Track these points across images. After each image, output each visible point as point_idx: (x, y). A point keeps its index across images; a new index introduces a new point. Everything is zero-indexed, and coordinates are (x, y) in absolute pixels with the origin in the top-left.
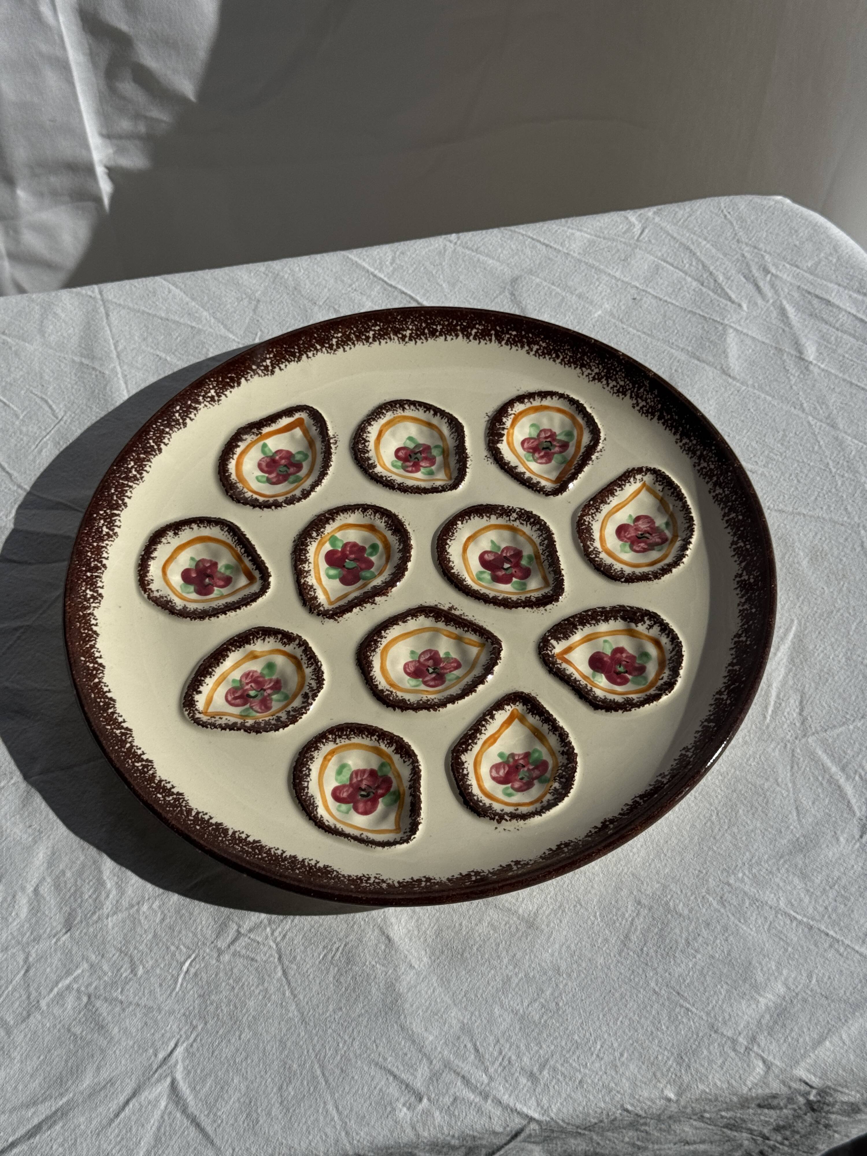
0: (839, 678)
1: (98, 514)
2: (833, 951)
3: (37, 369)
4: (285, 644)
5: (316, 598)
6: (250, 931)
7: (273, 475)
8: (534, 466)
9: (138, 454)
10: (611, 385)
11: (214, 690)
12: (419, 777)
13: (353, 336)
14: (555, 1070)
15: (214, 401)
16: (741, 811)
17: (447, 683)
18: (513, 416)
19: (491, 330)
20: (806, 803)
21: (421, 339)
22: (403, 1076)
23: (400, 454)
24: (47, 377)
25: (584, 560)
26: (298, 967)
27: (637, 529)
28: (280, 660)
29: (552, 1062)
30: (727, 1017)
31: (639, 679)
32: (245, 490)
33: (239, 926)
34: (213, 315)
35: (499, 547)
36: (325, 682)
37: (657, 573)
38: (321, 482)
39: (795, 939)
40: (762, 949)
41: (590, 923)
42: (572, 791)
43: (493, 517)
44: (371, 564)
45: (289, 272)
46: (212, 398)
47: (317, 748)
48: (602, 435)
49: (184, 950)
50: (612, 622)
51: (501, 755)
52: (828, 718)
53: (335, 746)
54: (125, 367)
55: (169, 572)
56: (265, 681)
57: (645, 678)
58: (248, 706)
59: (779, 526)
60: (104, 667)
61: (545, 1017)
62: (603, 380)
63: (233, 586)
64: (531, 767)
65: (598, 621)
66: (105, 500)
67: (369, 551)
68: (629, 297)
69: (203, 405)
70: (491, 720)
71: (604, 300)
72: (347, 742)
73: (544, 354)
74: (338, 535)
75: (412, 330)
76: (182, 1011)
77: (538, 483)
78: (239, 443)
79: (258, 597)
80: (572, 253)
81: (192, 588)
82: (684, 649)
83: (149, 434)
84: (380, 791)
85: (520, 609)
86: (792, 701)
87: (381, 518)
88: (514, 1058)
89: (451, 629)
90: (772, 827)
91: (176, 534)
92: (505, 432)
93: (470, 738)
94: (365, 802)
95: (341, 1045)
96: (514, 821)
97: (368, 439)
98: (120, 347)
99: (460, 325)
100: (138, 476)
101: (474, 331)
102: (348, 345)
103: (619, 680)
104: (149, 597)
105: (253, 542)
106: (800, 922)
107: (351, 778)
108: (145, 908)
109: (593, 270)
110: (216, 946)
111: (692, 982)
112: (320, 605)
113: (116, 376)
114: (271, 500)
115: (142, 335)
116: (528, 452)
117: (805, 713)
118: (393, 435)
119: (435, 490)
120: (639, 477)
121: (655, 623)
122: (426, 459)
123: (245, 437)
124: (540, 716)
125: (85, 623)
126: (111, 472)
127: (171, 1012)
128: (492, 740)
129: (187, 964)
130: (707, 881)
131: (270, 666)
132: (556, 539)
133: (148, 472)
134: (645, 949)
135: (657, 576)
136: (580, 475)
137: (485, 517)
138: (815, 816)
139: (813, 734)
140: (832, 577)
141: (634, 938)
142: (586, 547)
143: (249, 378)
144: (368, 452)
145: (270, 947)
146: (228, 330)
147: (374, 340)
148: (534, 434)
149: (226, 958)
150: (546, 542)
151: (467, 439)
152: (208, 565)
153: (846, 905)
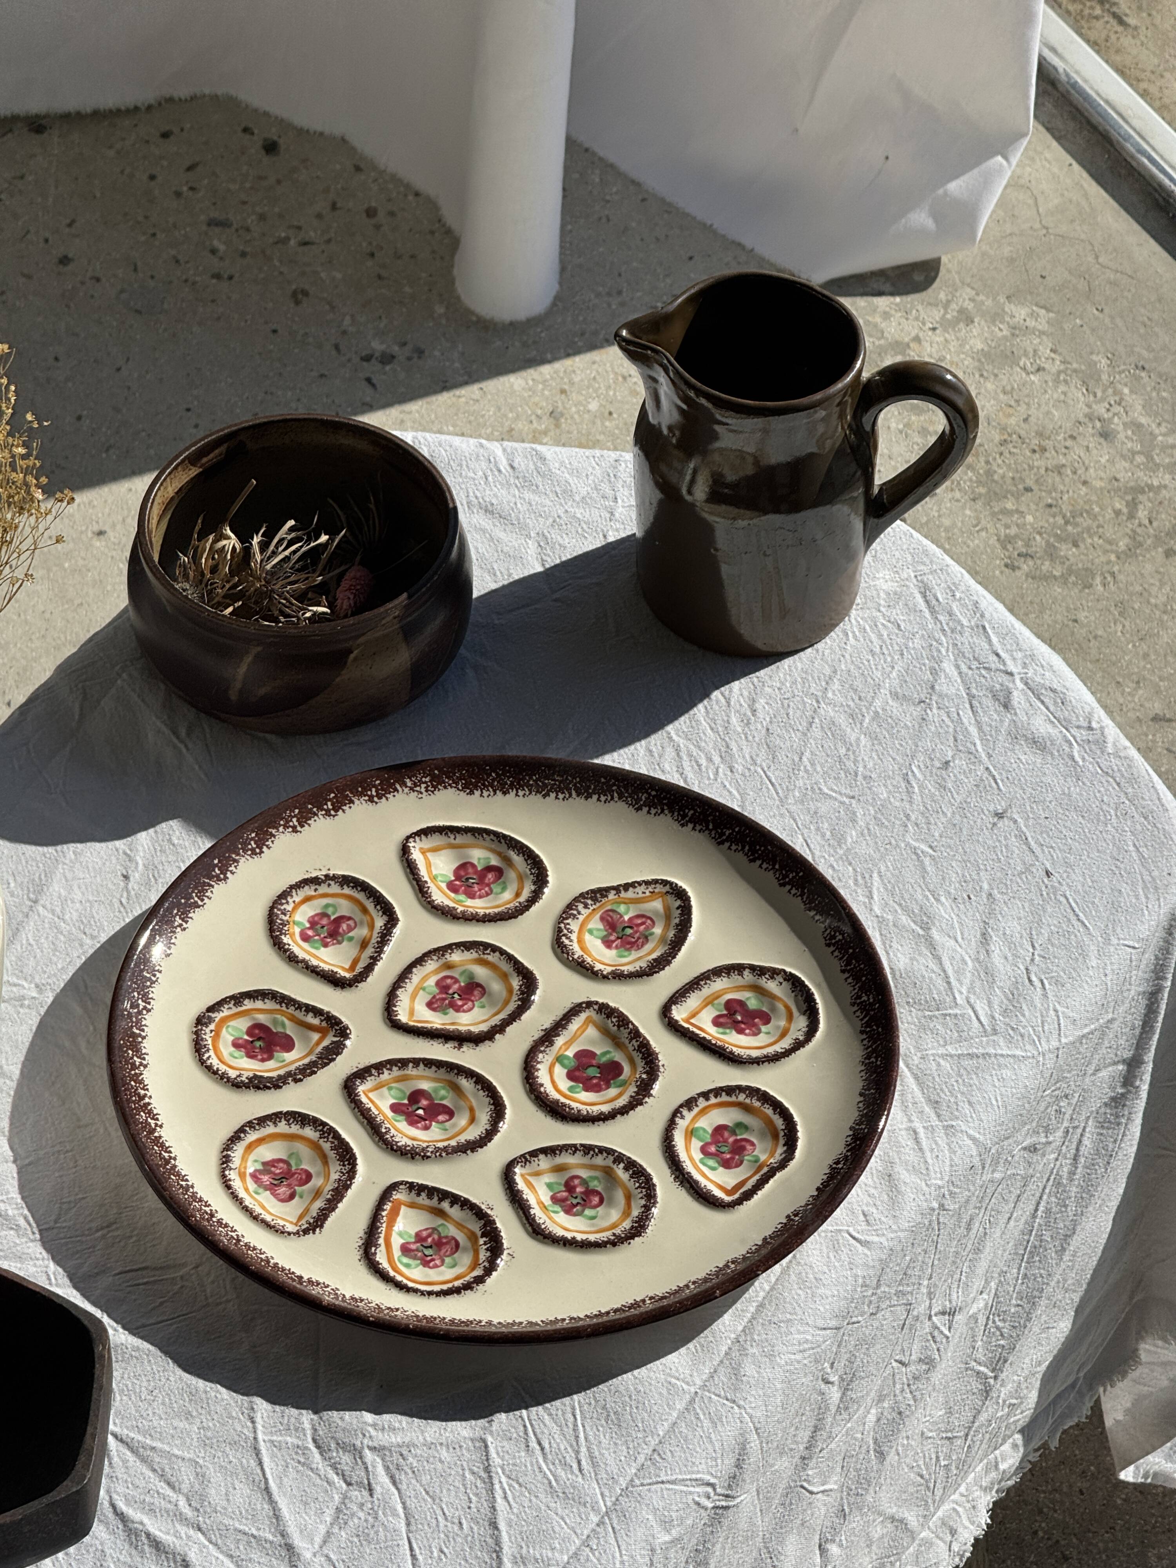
65: (298, 1070)
96: (313, 876)
119: (532, 1156)
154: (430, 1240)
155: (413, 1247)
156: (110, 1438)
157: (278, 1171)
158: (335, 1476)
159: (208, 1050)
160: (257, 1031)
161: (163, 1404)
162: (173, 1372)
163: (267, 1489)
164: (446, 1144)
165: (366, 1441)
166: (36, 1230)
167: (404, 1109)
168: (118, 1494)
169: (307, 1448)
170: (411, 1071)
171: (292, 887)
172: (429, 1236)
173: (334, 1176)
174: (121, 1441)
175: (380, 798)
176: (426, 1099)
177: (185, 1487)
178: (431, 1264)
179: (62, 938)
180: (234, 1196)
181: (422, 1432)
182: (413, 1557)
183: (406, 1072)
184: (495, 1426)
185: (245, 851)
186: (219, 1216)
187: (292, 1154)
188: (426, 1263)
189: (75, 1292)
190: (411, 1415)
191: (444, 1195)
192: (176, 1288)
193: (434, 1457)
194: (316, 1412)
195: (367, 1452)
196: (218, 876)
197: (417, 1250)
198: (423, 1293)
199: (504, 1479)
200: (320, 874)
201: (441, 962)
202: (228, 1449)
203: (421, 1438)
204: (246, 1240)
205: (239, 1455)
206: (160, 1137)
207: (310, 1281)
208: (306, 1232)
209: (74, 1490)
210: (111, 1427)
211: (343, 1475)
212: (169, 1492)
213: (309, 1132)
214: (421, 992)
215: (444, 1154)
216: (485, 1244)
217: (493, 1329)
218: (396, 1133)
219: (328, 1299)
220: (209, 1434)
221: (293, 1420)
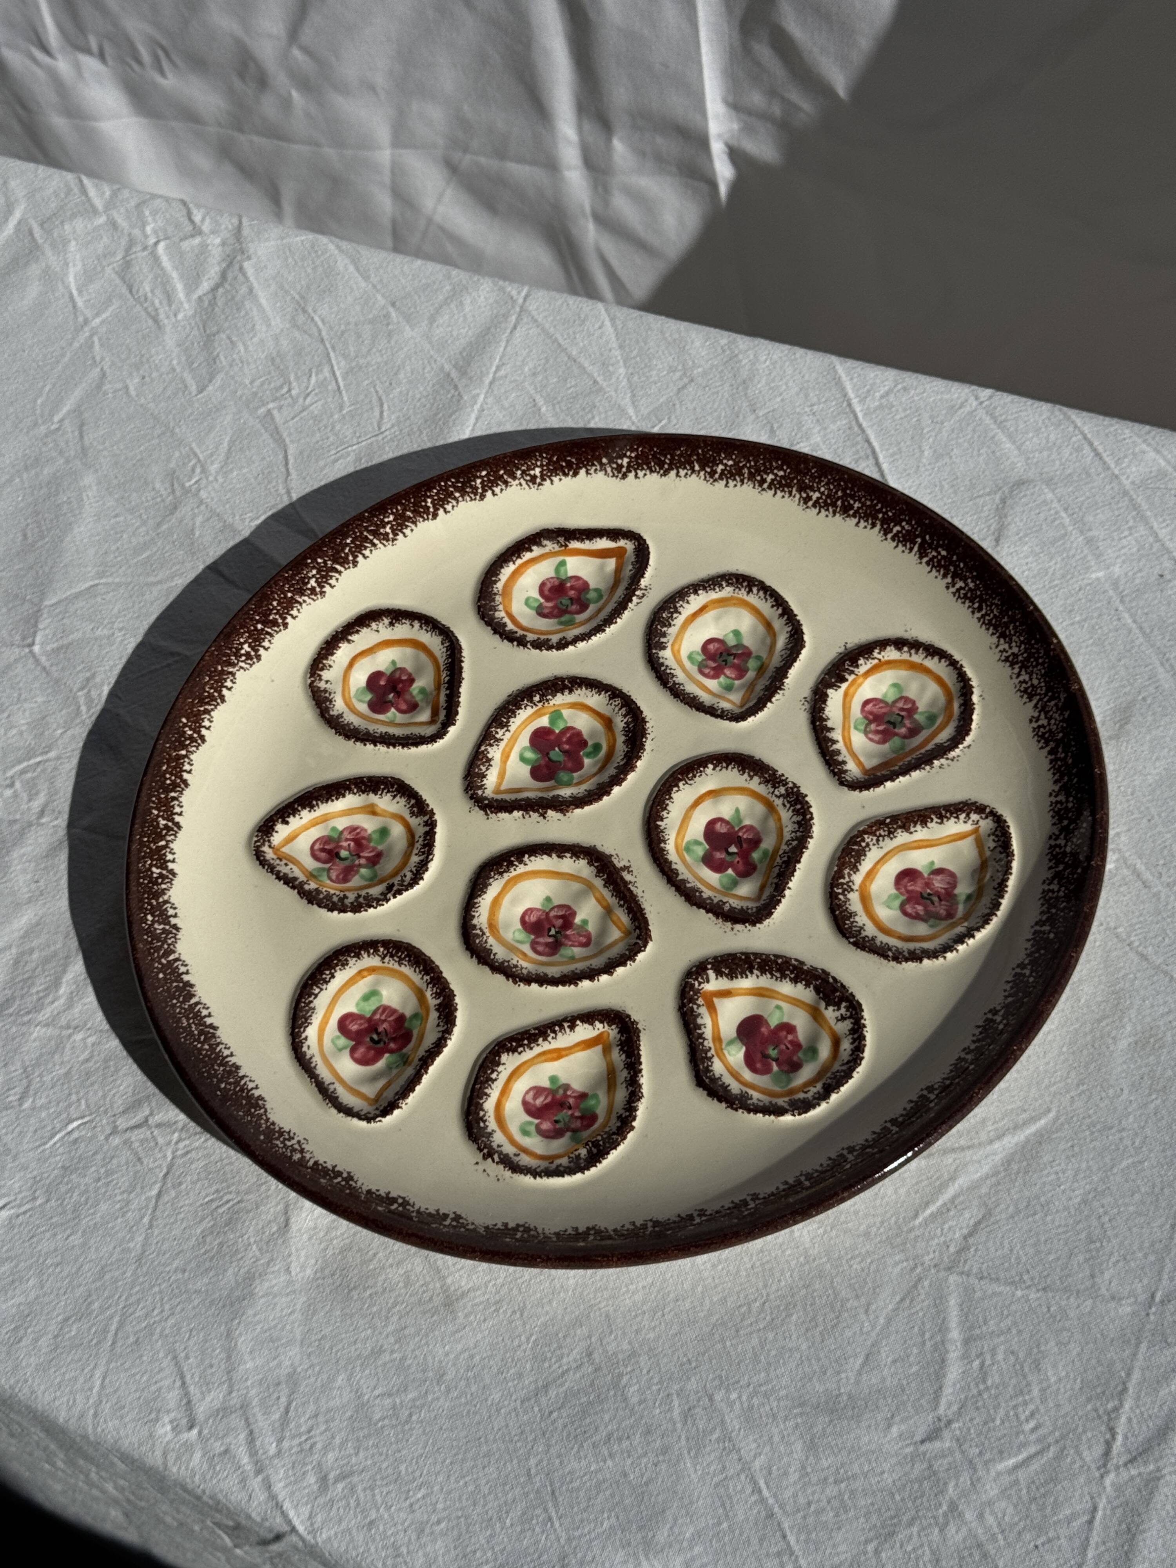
0: (1053, 1221)
1: (314, 560)
2: (776, 1561)
3: (399, 362)
4: (412, 814)
5: (485, 776)
6: (159, 1126)
7: (550, 604)
8: (858, 739)
9: (405, 510)
10: (1021, 678)
11: (306, 828)
12: (439, 1053)
13: (746, 471)
14: (353, 1489)
15: (534, 483)
16: (794, 1317)
17: (556, 958)
18: (876, 661)
19: (917, 536)
20: (885, 1355)
21: (827, 510)
22: (192, 1389)
23: (711, 647)
24: (401, 376)
25: (825, 890)
26: (176, 1197)
27: (928, 884)
28: (397, 830)
29: (355, 1479)
30: (589, 1558)
31: (784, 1077)
32: (501, 607)
33: (151, 1114)
34: (629, 377)
35: (740, 821)
36: (421, 882)
37: (901, 953)
38: (589, 638)
39: (741, 1517)
40: (691, 1503)
41: (516, 1343)
42: (593, 1169)
43: (756, 779)
44: (579, 766)
45: (752, 357)
46: (533, 479)
47: (358, 956)
48: (968, 740)
49: (83, 1106)
50: (800, 986)
51: (553, 1079)
52: (997, 1263)
53: (379, 964)
54: (490, 400)
55: (357, 666)
56: (367, 847)
57: (789, 1081)
58: (327, 866)
59: (1126, 975)
60: (204, 741)
61: (386, 1422)
62: (1017, 666)
63: (412, 717)
64: (577, 1114)
65: (783, 976)
66: (332, 548)
67: (589, 749)
68: (1157, 571)
69: (517, 482)
70: (568, 1030)
71: (1119, 560)
72: (396, 966)
73: (965, 597)
74: (566, 713)
75: (822, 494)
76: (35, 1173)
77: (844, 762)
78: (534, 548)
79: (423, 744)
80: (1123, 478)
81: (369, 697)
82: (859, 1069)
83: (430, 491)
84: (392, 1045)
85: (702, 911)
86: (967, 1216)
87: (625, 716)
88: (319, 1446)
89: (607, 894)
90: (819, 1360)
91: (391, 624)
92: (851, 678)
93: (528, 1039)
94: (369, 1049)
95: (156, 1312)
96: (501, 1167)
97: (681, 609)
98: (502, 373)
99: (884, 513)
100: (391, 536)
101: (898, 528)
102: (735, 479)
103: (758, 1065)
104: (311, 685)
105: (464, 675)
106: (763, 1500)
107: (375, 1012)
108: (79, 1037)
109: (1134, 513)
110: (114, 1122)
111: (578, 1489)
112: (481, 787)
113: (472, 406)
114: (520, 632)
115: (535, 368)
116: (866, 718)
117: (971, 1241)
118: (718, 618)
119: (711, 711)
120: (974, 817)
121: (850, 1017)
122: (734, 667)
123: (545, 542)
124: (627, 1057)
125: (217, 681)
126: (360, 518)
127: (24, 1168)
128: (555, 1055)
129: (75, 1124)
130: (689, 1378)
131: (384, 832)
132: (810, 846)
133: (405, 536)
134: (555, 1414)
135: (898, 957)
136: (901, 778)
137: (746, 775)
138: (884, 1380)
139: (962, 1273)
140: (1147, 1082)
141: (552, 1393)
142: (839, 874)
143: (592, 471)
144: (670, 625)
145: (165, 1156)
146: (633, 403)
147: (770, 488)
148: (890, 699)
149: (116, 1141)
150: (795, 843)
151: (797, 665)
152: (404, 678)
153: (837, 1515)
178: (909, 706)
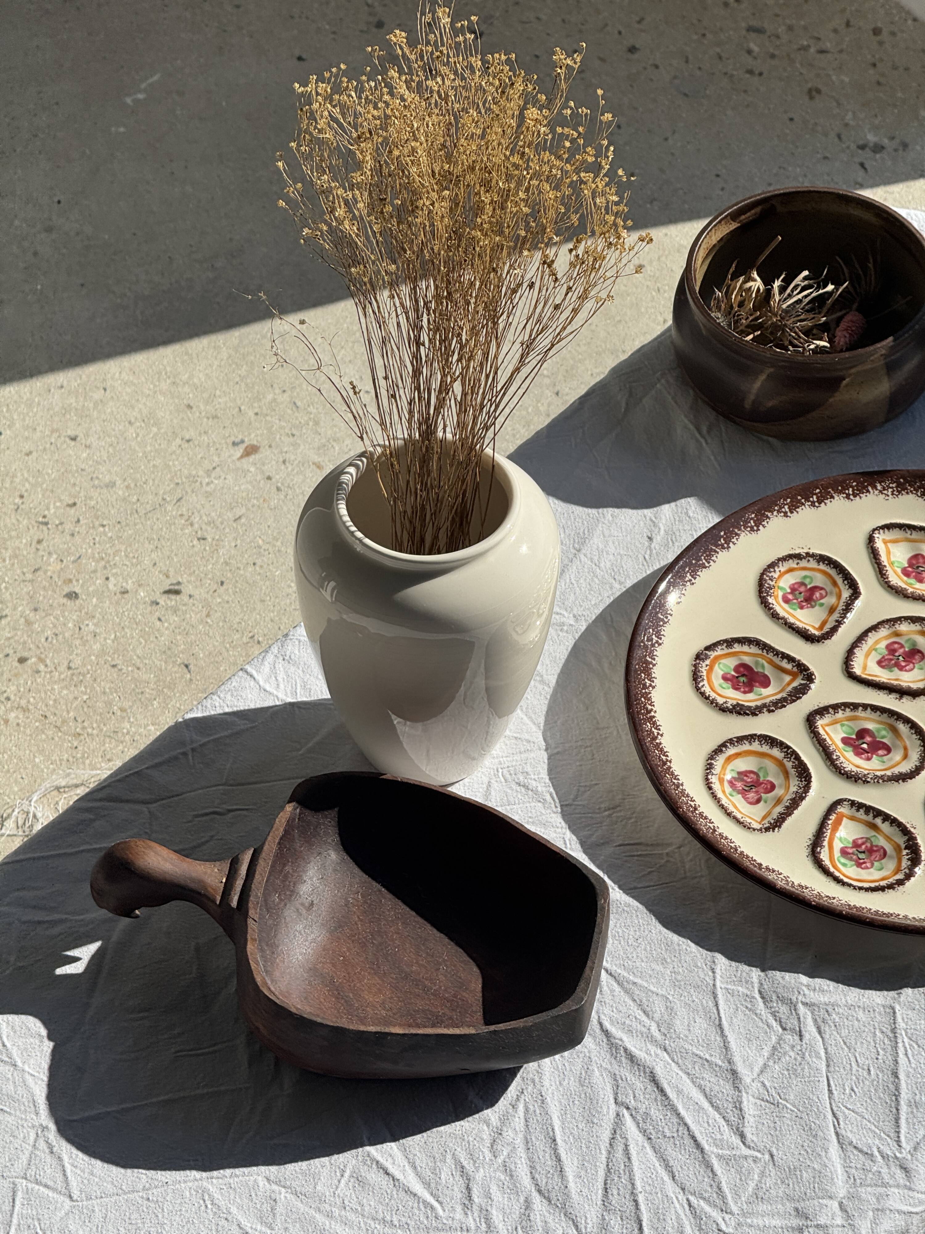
65: (772, 703)
96: (797, 553)
154: (863, 847)
155: (850, 851)
156: (603, 972)
157: (749, 780)
158: (774, 1022)
159: (703, 680)
160: (742, 669)
161: (645, 950)
162: (655, 926)
163: (720, 1026)
164: (883, 773)
165: (800, 998)
166: (558, 805)
167: (852, 742)
168: (605, 1015)
169: (753, 997)
170: (860, 713)
171: (779, 560)
172: (863, 844)
173: (793, 789)
174: (611, 974)
175: (855, 496)
176: (871, 736)
177: (657, 1016)
178: (863, 866)
179: (597, 582)
180: (714, 796)
181: (845, 995)
182: (830, 1091)
183: (856, 714)
184: (902, 999)
185: (745, 528)
186: (700, 810)
187: (761, 768)
188: (859, 865)
189: (584, 856)
190: (837, 981)
191: (878, 813)
192: (663, 861)
193: (853, 1016)
194: (763, 970)
195: (800, 1005)
196: (722, 545)
197: (853, 854)
198: (855, 888)
199: (906, 1040)
200: (803, 552)
201: (891, 630)
202: (692, 990)
203: (843, 1000)
204: (720, 831)
205: (701, 997)
206: (660, 744)
207: (767, 868)
208: (767, 829)
209: (574, 1008)
210: (605, 963)
211: (780, 1022)
212: (644, 1018)
213: (776, 752)
214: (874, 652)
215: (881, 781)
216: (907, 855)
217: (908, 922)
218: (844, 761)
219: (780, 884)
220: (679, 978)
221: (744, 974)
